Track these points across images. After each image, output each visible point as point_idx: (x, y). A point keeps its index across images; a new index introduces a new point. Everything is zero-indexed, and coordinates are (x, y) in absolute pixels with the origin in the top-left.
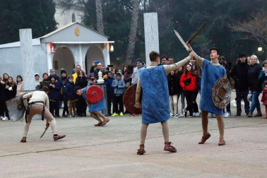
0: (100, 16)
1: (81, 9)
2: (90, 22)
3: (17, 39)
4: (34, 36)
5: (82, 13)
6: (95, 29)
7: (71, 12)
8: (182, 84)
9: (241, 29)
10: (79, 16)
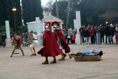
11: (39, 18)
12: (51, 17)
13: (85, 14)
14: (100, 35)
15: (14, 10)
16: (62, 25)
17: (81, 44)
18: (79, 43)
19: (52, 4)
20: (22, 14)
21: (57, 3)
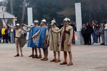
0: (12, 8)
2: (8, 10)
5: (5, 7)
6: (10, 13)
7: (2, 7)
10: (5, 8)
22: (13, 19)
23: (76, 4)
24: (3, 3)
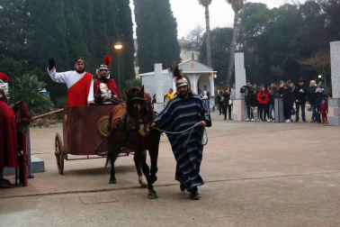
0: (209, 55)
1: (197, 50)
2: (203, 60)
3: (152, 70)
4: (164, 68)
5: (198, 53)
6: (206, 64)
7: (191, 52)
8: (259, 99)
9: (306, 63)
11: (161, 64)
12: (189, 64)
13: (271, 57)
14: (281, 104)
15: (118, 47)
16: (215, 79)
17: (243, 120)
18: (239, 119)
19: (202, 34)
20: (135, 55)
21: (208, 34)
22: (209, 74)
23: (331, 43)
24: (194, 45)
